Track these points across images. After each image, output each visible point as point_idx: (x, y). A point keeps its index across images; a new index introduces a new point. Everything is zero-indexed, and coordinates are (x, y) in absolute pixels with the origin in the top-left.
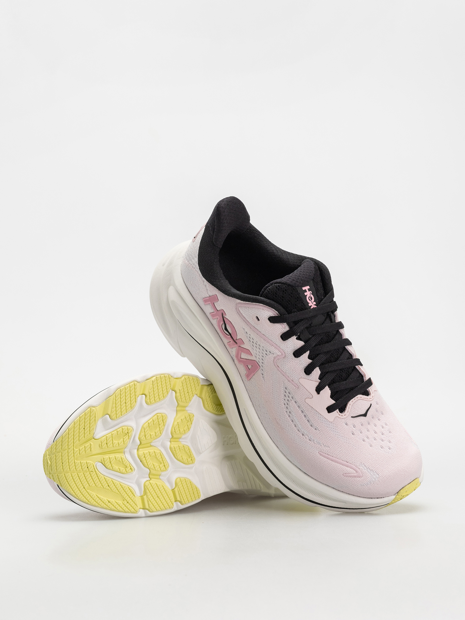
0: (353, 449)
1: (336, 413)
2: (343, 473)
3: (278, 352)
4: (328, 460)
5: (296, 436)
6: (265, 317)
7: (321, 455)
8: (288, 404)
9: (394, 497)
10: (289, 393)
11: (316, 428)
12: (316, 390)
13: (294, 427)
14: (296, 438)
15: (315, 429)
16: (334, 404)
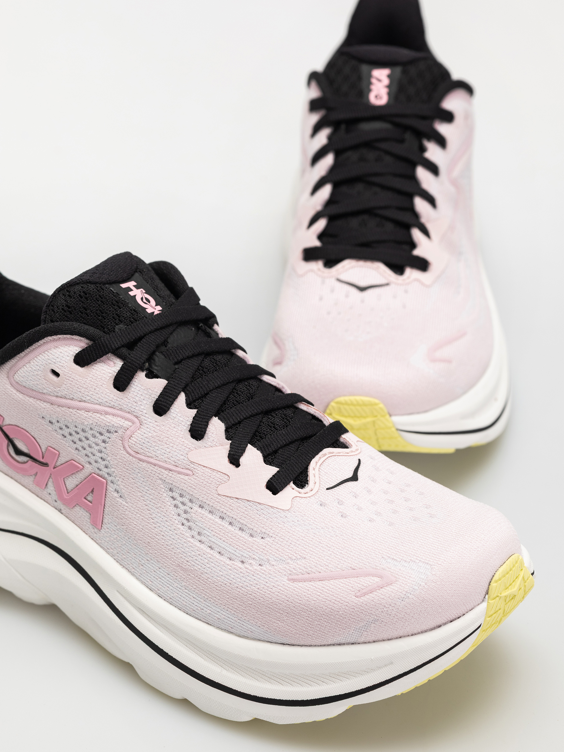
0: (355, 540)
1: (291, 490)
2: (353, 593)
3: (123, 421)
4: (312, 584)
5: (231, 572)
6: (66, 361)
7: (294, 580)
8: (189, 518)
9: (484, 605)
10: (181, 496)
11: (262, 536)
12: (231, 462)
13: (218, 557)
14: (233, 576)
15: (262, 538)
16: (278, 472)
